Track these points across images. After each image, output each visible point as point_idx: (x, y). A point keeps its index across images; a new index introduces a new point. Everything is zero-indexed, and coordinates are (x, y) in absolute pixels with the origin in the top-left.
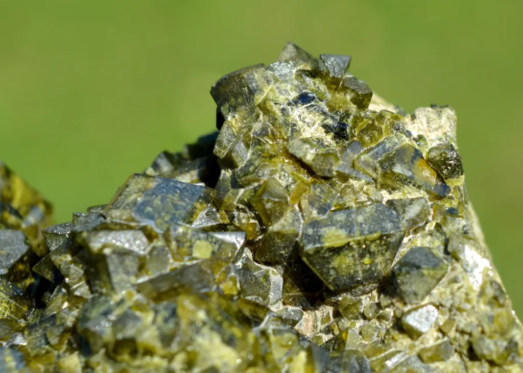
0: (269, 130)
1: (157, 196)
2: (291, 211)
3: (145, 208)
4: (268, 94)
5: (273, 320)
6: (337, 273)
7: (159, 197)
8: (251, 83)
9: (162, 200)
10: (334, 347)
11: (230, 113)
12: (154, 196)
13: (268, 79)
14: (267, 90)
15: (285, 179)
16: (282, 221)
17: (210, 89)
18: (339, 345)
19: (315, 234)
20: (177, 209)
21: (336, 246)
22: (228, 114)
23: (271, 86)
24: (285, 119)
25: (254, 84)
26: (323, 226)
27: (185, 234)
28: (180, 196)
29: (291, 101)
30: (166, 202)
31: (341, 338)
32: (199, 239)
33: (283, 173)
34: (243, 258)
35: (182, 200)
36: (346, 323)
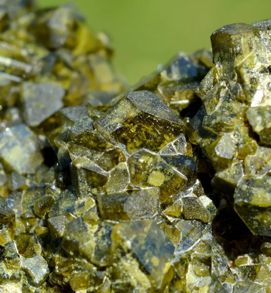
0: (239, 91)
1: (134, 125)
2: (236, 165)
3: (122, 133)
4: (246, 60)
5: (201, 246)
6: (259, 224)
7: (136, 126)
8: (236, 46)
9: (138, 129)
10: (249, 274)
11: (218, 62)
12: (132, 124)
13: (251, 46)
14: (246, 57)
15: (237, 137)
16: (226, 171)
17: (211, 35)
18: (252, 275)
19: (247, 191)
20: (147, 138)
21: (260, 206)
22: (217, 62)
23: (252, 53)
24: (252, 87)
25: (238, 48)
26: (255, 186)
27: (145, 164)
28: (153, 128)
29: (267, 68)
30: (141, 130)
31: (255, 270)
32: (156, 170)
33: (237, 132)
34: (195, 186)
35: (155, 131)
36: (264, 257)
